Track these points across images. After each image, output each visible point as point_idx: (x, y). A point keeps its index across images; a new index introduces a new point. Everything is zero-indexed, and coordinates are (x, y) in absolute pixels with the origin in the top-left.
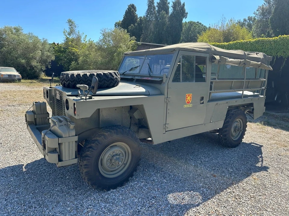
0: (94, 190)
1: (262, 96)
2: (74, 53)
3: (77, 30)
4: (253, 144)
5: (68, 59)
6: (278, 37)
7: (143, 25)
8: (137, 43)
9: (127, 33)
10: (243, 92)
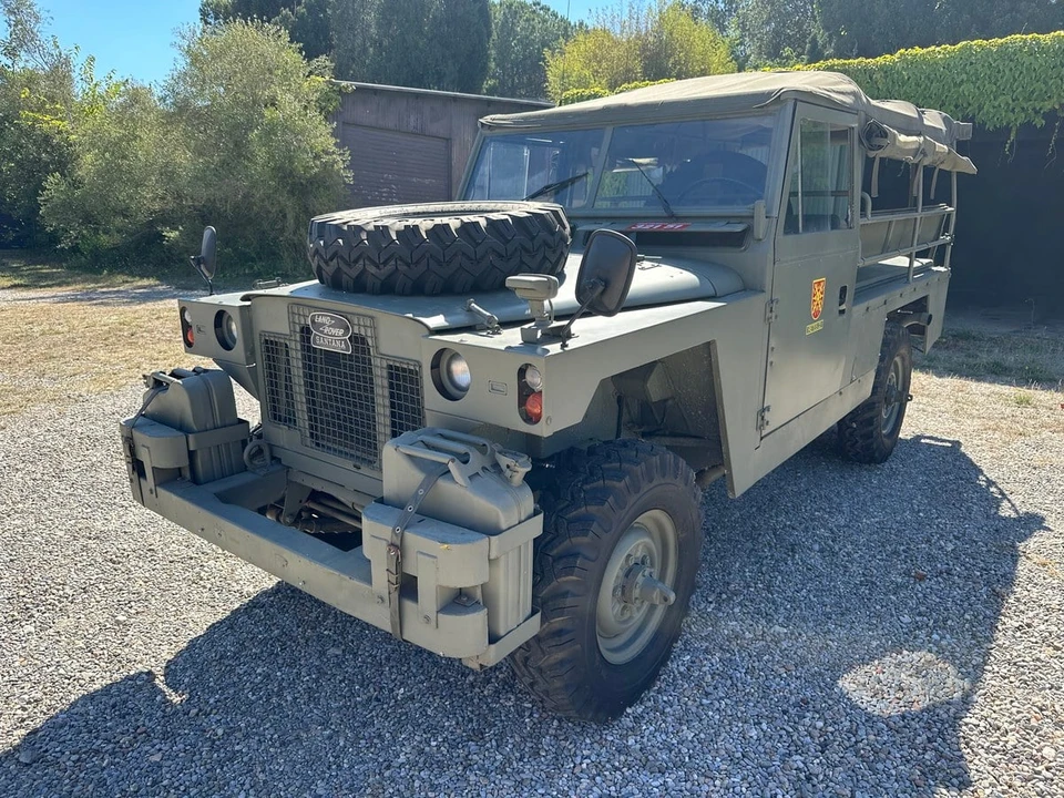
0: (560, 727)
1: (942, 269)
2: (47, 138)
3: (44, 32)
4: (928, 441)
5: (19, 164)
6: (897, 55)
7: (329, 12)
8: (338, 85)
9: (291, 42)
10: (911, 263)
